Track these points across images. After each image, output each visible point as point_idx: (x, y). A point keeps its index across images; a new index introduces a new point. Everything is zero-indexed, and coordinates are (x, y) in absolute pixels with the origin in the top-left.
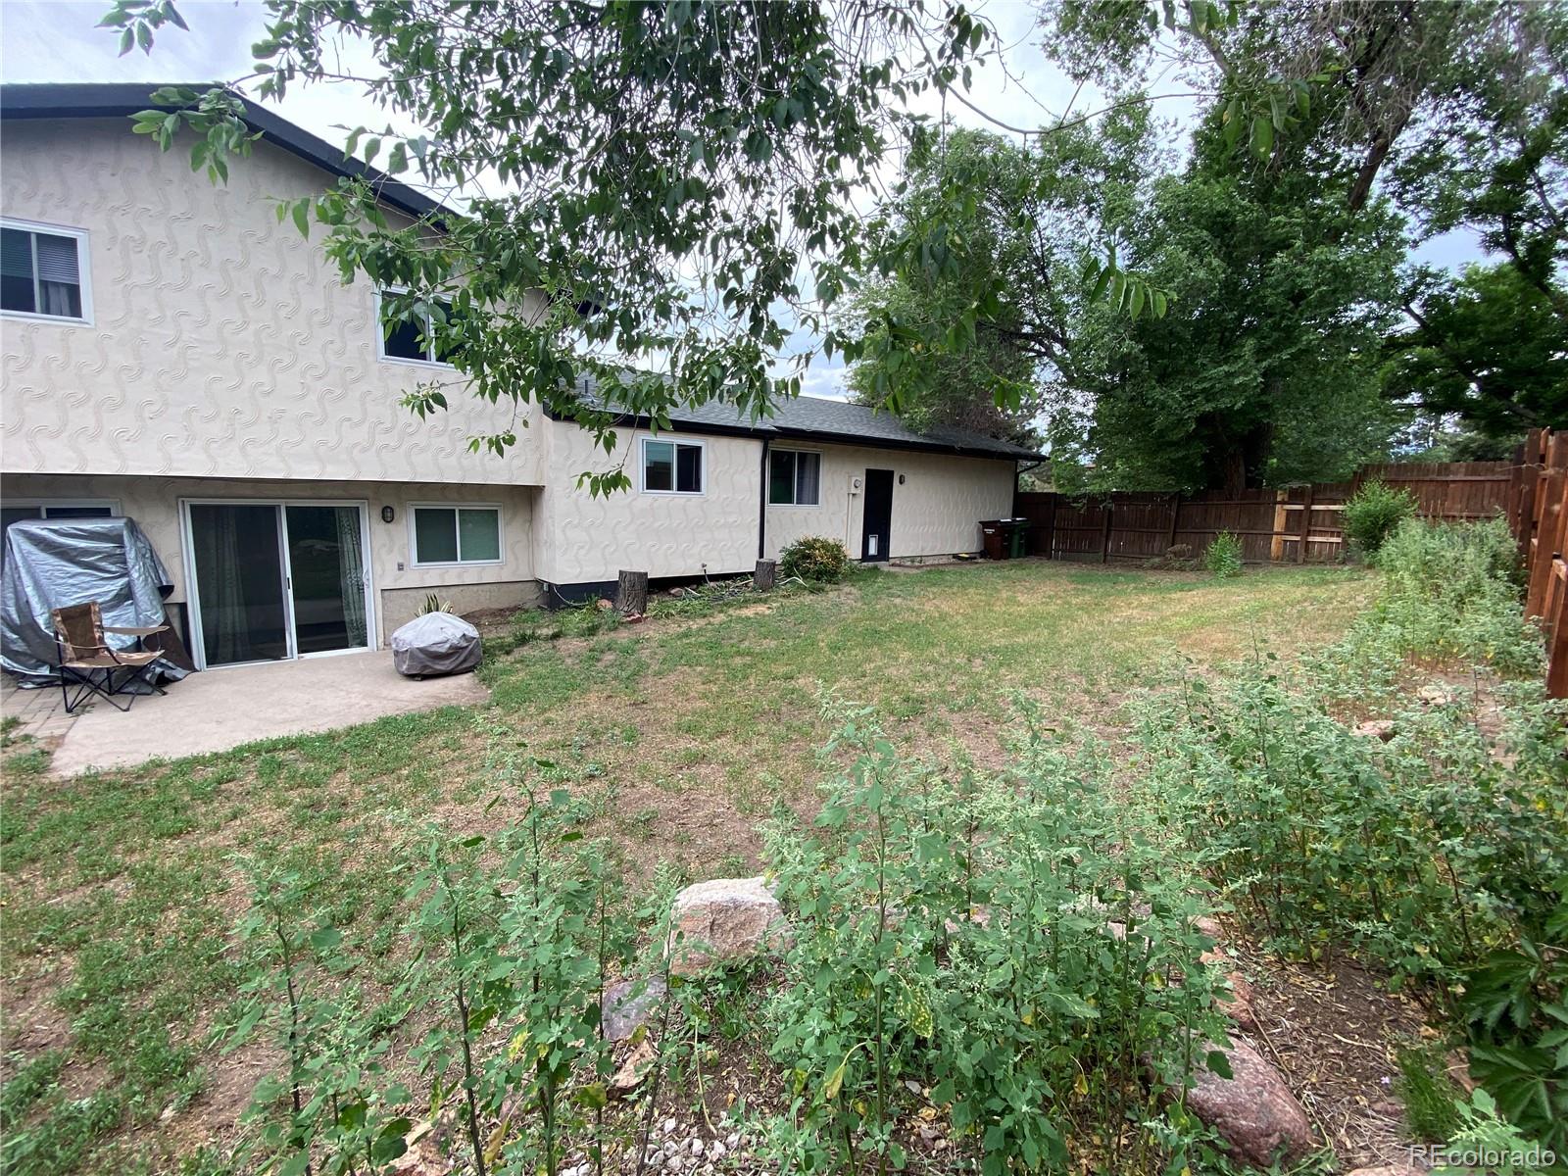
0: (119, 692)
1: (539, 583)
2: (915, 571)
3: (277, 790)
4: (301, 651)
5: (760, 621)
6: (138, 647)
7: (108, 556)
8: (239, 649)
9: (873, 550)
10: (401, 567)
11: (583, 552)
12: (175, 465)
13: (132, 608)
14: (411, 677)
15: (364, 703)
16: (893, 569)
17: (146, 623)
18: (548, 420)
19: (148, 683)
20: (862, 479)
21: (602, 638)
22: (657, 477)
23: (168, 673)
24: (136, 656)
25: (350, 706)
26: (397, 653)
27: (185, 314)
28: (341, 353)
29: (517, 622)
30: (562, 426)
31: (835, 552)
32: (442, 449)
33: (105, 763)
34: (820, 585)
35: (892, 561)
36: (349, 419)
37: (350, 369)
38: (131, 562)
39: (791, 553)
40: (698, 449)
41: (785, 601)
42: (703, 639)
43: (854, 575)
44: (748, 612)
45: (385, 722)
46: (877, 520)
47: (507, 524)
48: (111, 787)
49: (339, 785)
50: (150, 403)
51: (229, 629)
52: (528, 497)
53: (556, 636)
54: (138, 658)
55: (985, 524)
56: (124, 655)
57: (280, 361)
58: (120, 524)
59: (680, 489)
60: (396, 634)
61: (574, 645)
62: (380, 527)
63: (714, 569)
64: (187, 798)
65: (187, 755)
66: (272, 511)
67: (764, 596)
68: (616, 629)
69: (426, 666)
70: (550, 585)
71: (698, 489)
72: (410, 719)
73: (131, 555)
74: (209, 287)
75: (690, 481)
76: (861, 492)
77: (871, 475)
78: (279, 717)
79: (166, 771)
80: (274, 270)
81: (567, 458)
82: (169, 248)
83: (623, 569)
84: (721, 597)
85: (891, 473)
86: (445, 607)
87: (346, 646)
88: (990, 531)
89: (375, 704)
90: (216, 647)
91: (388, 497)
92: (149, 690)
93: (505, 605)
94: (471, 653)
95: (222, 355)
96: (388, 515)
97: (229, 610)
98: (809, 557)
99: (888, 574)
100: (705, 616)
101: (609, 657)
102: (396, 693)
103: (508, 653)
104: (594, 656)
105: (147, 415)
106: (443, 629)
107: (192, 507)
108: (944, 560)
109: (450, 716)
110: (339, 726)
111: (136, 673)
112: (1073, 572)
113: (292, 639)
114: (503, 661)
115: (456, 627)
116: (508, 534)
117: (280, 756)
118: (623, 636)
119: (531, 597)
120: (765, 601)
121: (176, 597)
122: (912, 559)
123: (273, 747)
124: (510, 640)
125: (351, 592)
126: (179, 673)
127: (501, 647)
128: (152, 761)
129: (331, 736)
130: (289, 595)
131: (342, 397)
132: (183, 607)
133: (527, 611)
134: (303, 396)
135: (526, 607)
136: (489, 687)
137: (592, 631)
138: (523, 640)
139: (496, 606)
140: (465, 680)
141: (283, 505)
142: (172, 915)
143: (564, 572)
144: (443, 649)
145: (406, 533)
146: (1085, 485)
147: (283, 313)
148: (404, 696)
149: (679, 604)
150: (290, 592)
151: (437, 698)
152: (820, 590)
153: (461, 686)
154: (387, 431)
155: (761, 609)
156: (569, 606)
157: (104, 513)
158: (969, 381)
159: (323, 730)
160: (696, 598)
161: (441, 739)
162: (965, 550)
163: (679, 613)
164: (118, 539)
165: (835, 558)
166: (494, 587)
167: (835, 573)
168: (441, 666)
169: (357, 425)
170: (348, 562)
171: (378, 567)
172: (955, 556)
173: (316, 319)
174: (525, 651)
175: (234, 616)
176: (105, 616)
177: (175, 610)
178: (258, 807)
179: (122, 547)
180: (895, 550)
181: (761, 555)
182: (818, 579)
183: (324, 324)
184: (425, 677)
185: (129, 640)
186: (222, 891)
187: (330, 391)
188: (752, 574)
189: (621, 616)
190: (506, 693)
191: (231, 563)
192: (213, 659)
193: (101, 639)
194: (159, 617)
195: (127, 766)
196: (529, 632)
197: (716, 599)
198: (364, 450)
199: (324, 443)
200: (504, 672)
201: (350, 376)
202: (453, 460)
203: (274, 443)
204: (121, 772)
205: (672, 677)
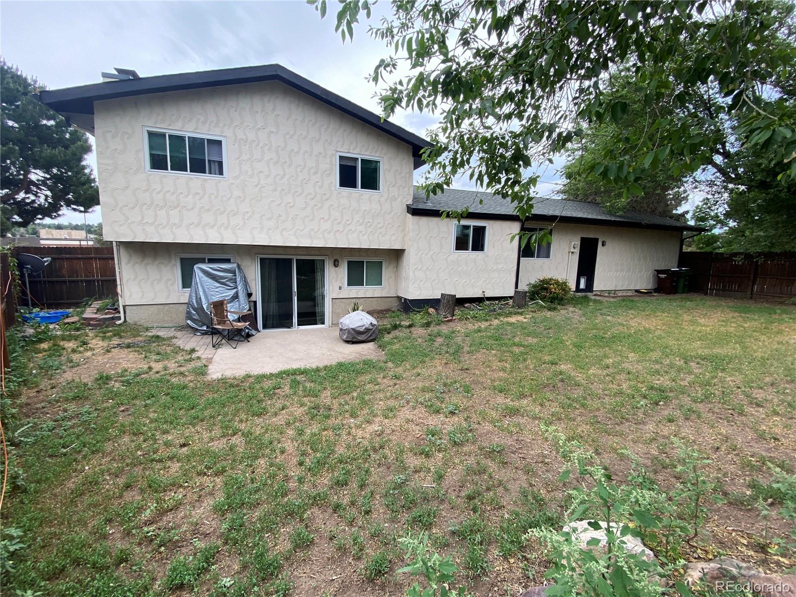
0: (231, 339)
1: (399, 298)
2: (612, 300)
3: (299, 396)
4: (298, 325)
5: (523, 327)
6: (239, 320)
7: (231, 279)
8: (275, 322)
9: (582, 285)
10: (340, 288)
11: (422, 283)
12: (256, 240)
13: (237, 303)
14: (347, 342)
15: (329, 353)
16: (597, 298)
17: (243, 310)
18: (410, 216)
19: (243, 336)
20: (578, 243)
21: (434, 329)
22: (461, 244)
23: (251, 332)
24: (239, 324)
25: (323, 355)
26: (341, 330)
27: (261, 172)
28: (321, 187)
29: (391, 317)
30: (416, 218)
31: (563, 286)
32: (361, 232)
33: (229, 374)
34: (553, 306)
35: (594, 293)
36: (323, 218)
37: (325, 194)
38: (238, 282)
39: (534, 286)
40: (484, 228)
41: (534, 314)
42: (489, 334)
43: (574, 301)
44: (513, 319)
45: (340, 365)
46: (587, 267)
47: (387, 268)
48: (232, 386)
49: (326, 397)
50: (248, 212)
51: (271, 313)
52: (397, 255)
53: (410, 326)
54: (241, 325)
55: (659, 272)
56: (235, 323)
57: (297, 192)
58: (235, 265)
59: (473, 249)
60: (341, 321)
61: (419, 331)
62: (333, 269)
63: (488, 295)
64: (262, 395)
65: (260, 373)
66: (290, 261)
67: (520, 311)
68: (440, 324)
69: (354, 337)
70: (405, 299)
71: (482, 249)
72: (353, 364)
73: (238, 279)
74: (271, 159)
75: (479, 245)
76: (577, 251)
77: (584, 241)
78: (295, 357)
79: (251, 380)
80: (296, 150)
81: (418, 235)
82: (256, 142)
83: (444, 292)
84: (494, 310)
85: (596, 240)
86: (360, 308)
87: (316, 324)
88: (663, 276)
89: (334, 354)
90: (266, 320)
91: (336, 254)
92: (242, 339)
93: (383, 308)
94: (374, 332)
95: (275, 190)
96: (336, 264)
97: (272, 304)
98: (546, 289)
99: (595, 301)
100: (487, 320)
101: (440, 340)
102: (341, 350)
103: (389, 333)
104: (432, 338)
105: (246, 218)
106: (360, 320)
107: (261, 259)
108: (629, 294)
109: (368, 365)
110: (321, 365)
111: (239, 331)
112: (730, 304)
113: (295, 320)
114: (387, 338)
115: (368, 319)
116: (387, 273)
117: (298, 378)
118: (444, 329)
119: (395, 305)
120: (521, 314)
121: (253, 298)
122: (609, 292)
123: (295, 372)
124: (389, 326)
125: (320, 298)
126: (253, 332)
127: (385, 330)
128: (247, 375)
129: (318, 370)
130: (295, 299)
131: (321, 208)
132: (255, 302)
133: (394, 312)
134: (306, 208)
135: (393, 309)
136: (383, 350)
137: (428, 325)
138: (395, 327)
139: (379, 308)
140: (371, 345)
141: (295, 258)
142: (262, 461)
143: (413, 293)
144: (362, 329)
145: (342, 272)
146: (719, 248)
147: (299, 169)
148: (344, 351)
149: (471, 313)
150: (296, 298)
151: (360, 354)
152: (555, 309)
153: (369, 349)
154: (339, 223)
155: (520, 318)
156: (414, 311)
157: (228, 261)
158: (656, 181)
159: (314, 367)
160: (480, 310)
161: (368, 377)
162: (644, 287)
163: (472, 318)
164: (234, 272)
165: (564, 290)
166: (379, 299)
167: (562, 299)
168: (361, 338)
169: (327, 221)
170: (319, 284)
171: (331, 288)
172: (637, 291)
173: (312, 171)
174: (396, 333)
175: (273, 308)
176: (228, 305)
177: (252, 304)
178: (292, 404)
179: (235, 276)
180: (597, 286)
181: (517, 287)
182: (552, 302)
183: (315, 173)
184: (354, 343)
185: (236, 317)
186: (283, 452)
187: (316, 205)
188: (511, 298)
189: (441, 318)
190: (392, 355)
191: (273, 284)
192: (265, 327)
193: (227, 315)
194: (247, 307)
195: (237, 375)
196: (398, 323)
197: (491, 311)
198: (329, 233)
199: (312, 230)
200: (389, 343)
201: (325, 198)
202: (366, 237)
203: (293, 230)
204: (235, 378)
205: (479, 355)
